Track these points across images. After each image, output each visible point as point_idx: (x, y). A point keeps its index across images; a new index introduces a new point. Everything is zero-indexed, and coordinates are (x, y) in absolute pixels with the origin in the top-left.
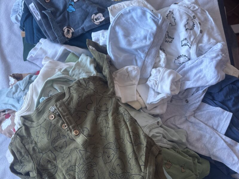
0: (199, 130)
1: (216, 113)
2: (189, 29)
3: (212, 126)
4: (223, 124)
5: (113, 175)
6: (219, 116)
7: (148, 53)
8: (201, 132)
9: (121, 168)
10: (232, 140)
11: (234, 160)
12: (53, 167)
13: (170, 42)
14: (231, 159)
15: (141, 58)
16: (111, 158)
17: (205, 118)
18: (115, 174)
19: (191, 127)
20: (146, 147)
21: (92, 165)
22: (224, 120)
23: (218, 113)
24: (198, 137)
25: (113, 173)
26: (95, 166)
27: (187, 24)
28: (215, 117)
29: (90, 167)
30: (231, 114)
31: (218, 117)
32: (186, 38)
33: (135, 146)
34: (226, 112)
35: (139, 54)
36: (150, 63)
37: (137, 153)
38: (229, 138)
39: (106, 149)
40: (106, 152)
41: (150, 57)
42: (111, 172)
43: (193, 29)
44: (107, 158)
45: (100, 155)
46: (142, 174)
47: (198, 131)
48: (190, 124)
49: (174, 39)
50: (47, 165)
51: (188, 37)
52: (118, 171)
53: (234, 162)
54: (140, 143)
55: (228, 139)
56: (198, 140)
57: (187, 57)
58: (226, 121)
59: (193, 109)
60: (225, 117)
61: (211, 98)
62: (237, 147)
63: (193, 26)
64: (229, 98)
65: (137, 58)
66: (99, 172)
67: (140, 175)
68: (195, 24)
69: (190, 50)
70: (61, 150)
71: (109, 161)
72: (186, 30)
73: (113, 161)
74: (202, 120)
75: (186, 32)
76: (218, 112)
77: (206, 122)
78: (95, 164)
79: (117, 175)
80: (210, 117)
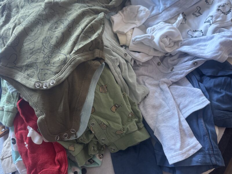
0: (163, 99)
1: (192, 93)
2: (221, 11)
3: (178, 103)
4: (192, 107)
5: (46, 41)
6: (194, 98)
7: (168, 9)
8: (163, 102)
9: (57, 41)
10: (190, 128)
11: (175, 145)
12: (16, 12)
13: (196, 16)
14: (173, 142)
15: (159, 10)
16: (57, 30)
17: (178, 92)
18: (49, 42)
19: (157, 92)
20: (92, 41)
21: (39, 23)
22: (196, 104)
23: (194, 95)
24: (157, 104)
25: (47, 40)
26: (41, 25)
27: (222, 6)
28: (188, 97)
29: (37, 23)
30: (208, 102)
31: (191, 99)
32: (212, 16)
33: (83, 34)
34: (204, 97)
35: (159, 5)
36: (163, 17)
37: (79, 39)
38: (187, 123)
39: (60, 22)
40: (58, 24)
41: (167, 13)
42: (47, 37)
43: (227, 15)
44: (54, 28)
45: (52, 22)
46: (68, 56)
47: (161, 100)
48: (159, 90)
49: (202, 15)
50: (14, 8)
51: (215, 15)
52: (53, 41)
53: (173, 147)
54: (90, 36)
55: (185, 124)
56: (155, 107)
57: (202, 32)
58: (197, 106)
59: (173, 79)
60: (200, 102)
61: (198, 78)
62: (190, 140)
63: (228, 12)
64: (218, 90)
65: (155, 8)
66: (38, 31)
67: (66, 56)
68: (230, 12)
69: (210, 26)
70: (31, 3)
71: (53, 31)
72: (218, 10)
73: (57, 32)
74: (173, 93)
75: (216, 11)
76: (195, 93)
77: (175, 97)
78: (42, 24)
79: (49, 44)
80: (184, 95)
